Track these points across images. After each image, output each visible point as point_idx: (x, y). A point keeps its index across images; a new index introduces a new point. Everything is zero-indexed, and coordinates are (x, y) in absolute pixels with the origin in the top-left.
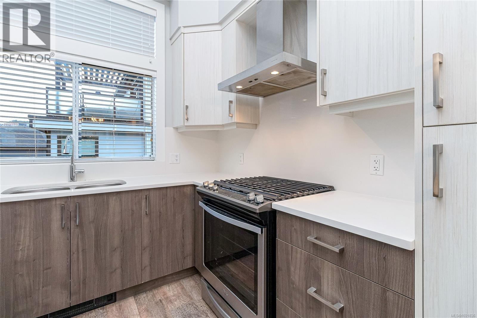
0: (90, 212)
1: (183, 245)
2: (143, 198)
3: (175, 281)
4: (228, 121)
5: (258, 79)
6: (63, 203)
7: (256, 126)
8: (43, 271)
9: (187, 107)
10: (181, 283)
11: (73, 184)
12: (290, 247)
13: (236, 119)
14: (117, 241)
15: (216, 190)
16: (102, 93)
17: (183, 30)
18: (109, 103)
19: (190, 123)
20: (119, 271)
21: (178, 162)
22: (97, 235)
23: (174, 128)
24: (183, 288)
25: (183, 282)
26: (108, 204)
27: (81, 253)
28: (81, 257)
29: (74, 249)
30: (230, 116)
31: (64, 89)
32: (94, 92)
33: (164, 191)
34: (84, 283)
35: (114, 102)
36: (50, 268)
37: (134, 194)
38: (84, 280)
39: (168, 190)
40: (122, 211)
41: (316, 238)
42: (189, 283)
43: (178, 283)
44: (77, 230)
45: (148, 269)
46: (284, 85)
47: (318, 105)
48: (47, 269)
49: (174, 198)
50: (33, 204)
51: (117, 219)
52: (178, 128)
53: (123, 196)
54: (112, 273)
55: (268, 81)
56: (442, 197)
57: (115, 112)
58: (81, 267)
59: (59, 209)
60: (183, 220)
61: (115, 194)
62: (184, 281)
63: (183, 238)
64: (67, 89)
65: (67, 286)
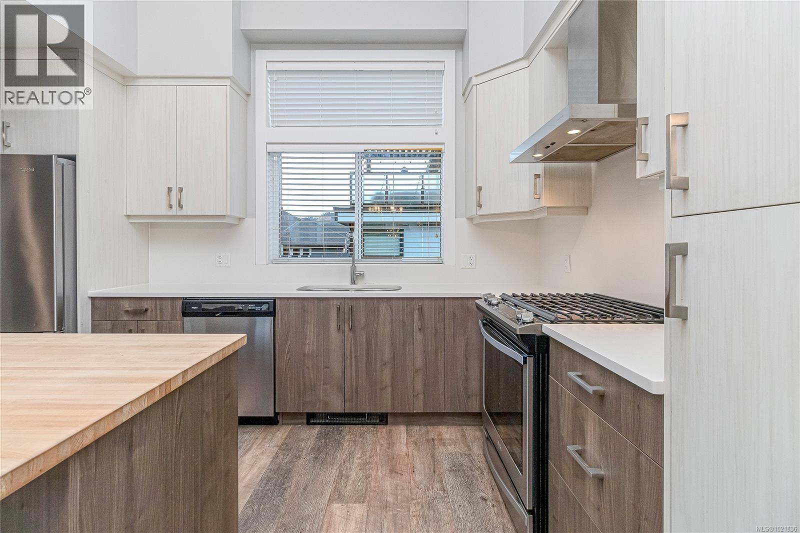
0: (361, 317)
1: (467, 379)
2: (415, 308)
3: (456, 424)
4: (536, 205)
5: (555, 143)
6: (339, 304)
7: (586, 209)
8: (324, 369)
9: (480, 189)
10: (463, 429)
11: (354, 287)
12: (560, 388)
13: (545, 202)
14: (387, 355)
15: (495, 305)
16: (409, 171)
17: (475, 81)
18: (416, 182)
19: (484, 211)
20: (389, 389)
21: (473, 266)
22: (368, 343)
23: (467, 218)
24: (463, 436)
25: (466, 430)
26: (378, 311)
27: (353, 359)
28: (353, 363)
29: (348, 353)
30: (535, 197)
31: (369, 172)
32: (400, 171)
33: (441, 303)
34: (357, 392)
35: (423, 179)
36: (328, 367)
37: (405, 302)
38: (357, 389)
39: (447, 301)
40: (392, 320)
41: (581, 377)
42: (473, 433)
43: (460, 428)
44: (351, 334)
45: (421, 397)
46: (613, 142)
47: (638, 177)
48: (326, 368)
49: (454, 314)
50: (316, 302)
51: (388, 330)
52: (474, 218)
53: (394, 302)
54: (382, 389)
55: (577, 141)
56: (687, 319)
57: (423, 198)
58: (354, 374)
59: (335, 309)
60: (467, 345)
61: (385, 300)
62: (468, 428)
63: (467, 370)
64: (372, 171)
65: (342, 390)
